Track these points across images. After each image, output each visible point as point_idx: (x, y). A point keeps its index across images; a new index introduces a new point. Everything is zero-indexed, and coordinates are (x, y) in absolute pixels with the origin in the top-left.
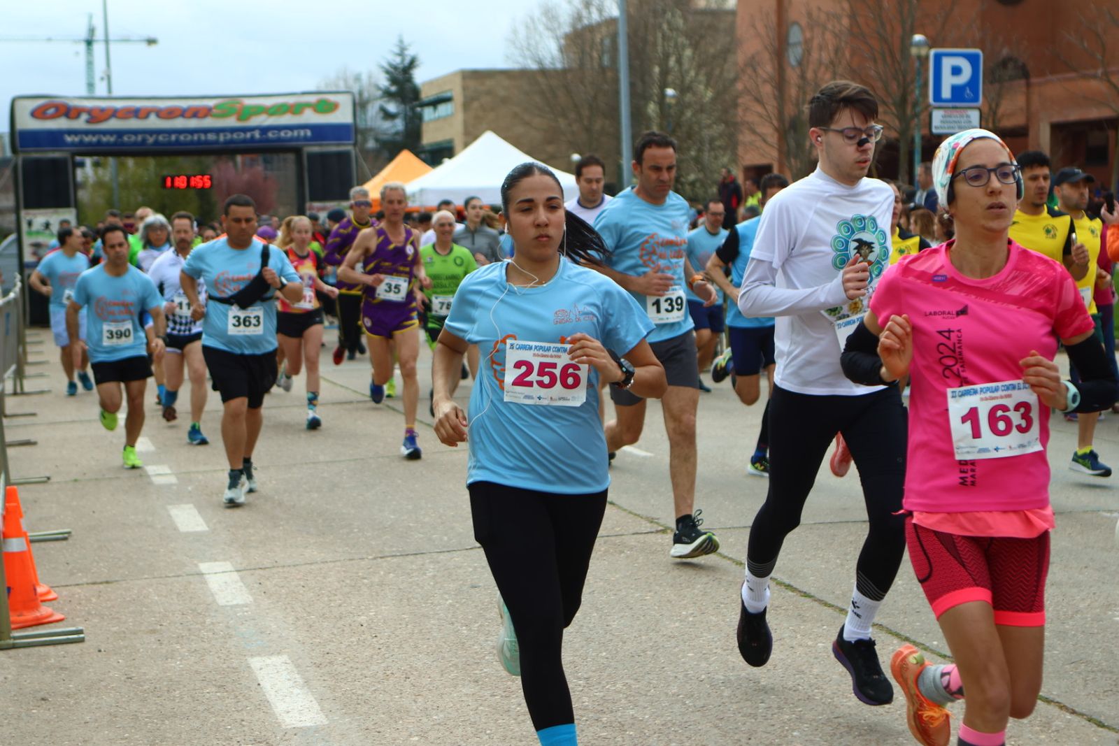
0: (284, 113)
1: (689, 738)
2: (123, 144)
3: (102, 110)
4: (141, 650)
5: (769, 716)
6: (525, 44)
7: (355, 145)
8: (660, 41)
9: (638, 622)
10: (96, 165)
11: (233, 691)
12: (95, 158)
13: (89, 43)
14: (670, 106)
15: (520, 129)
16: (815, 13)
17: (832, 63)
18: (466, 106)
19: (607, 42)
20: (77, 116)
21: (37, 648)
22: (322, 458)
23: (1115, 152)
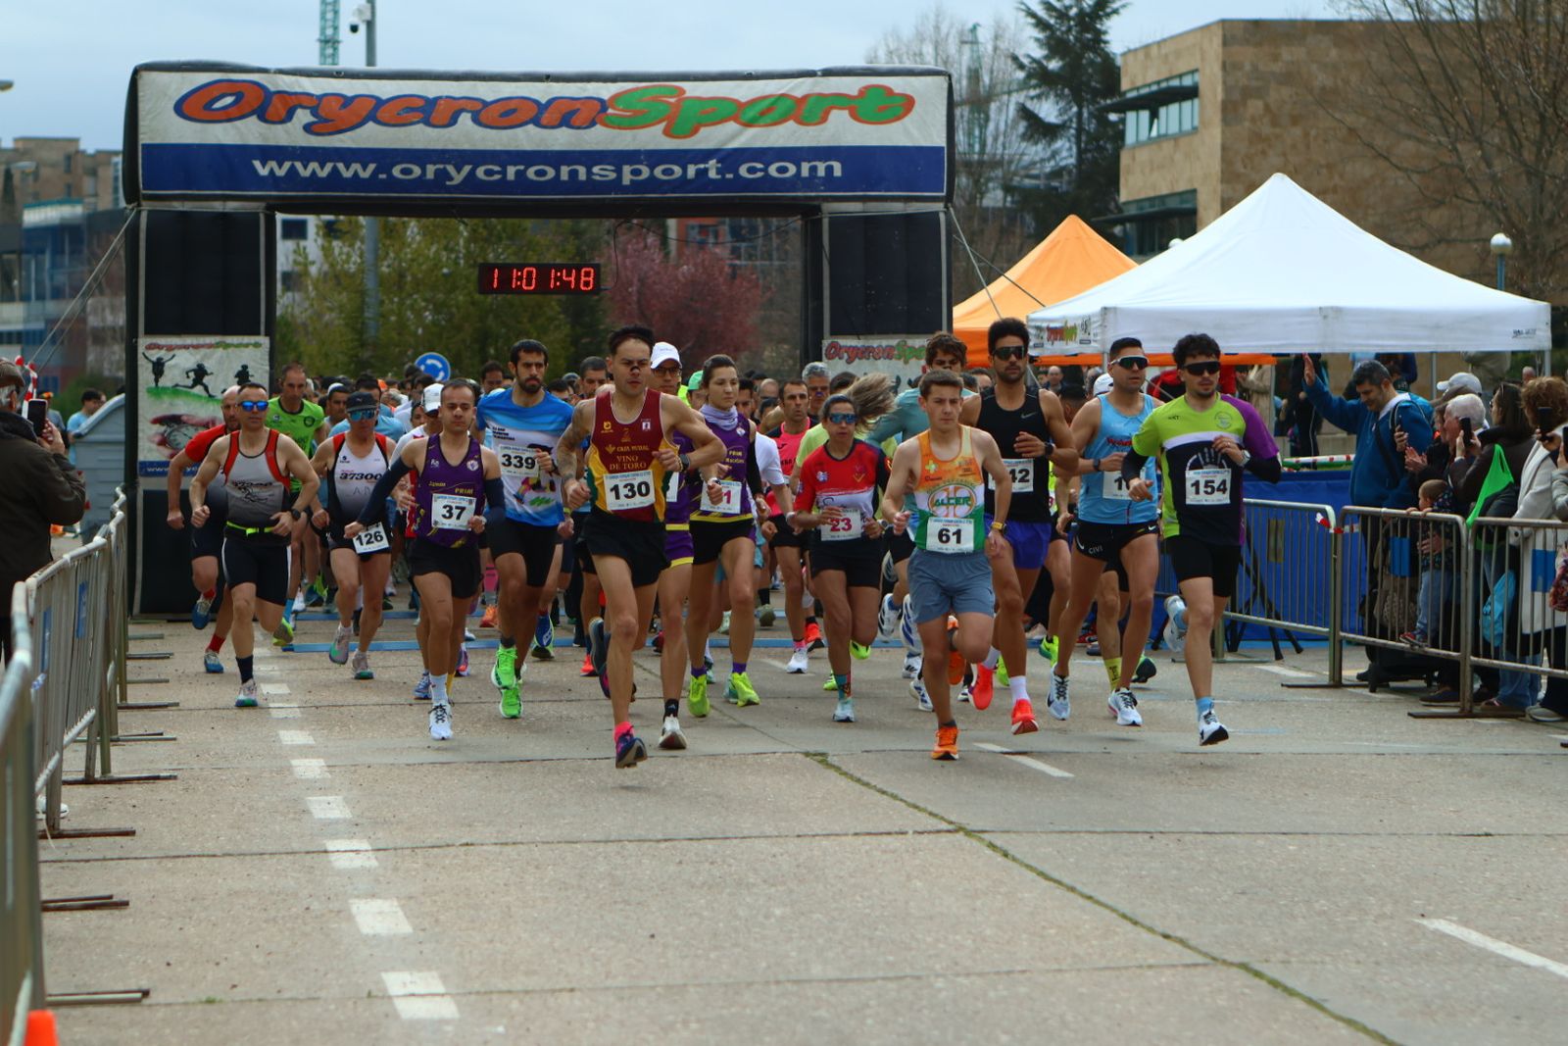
2: (393, 184)
3: (346, 101)
7: (950, 199)
15: (1362, 169)
18: (1230, 110)
20: (289, 117)
22: (817, 970)
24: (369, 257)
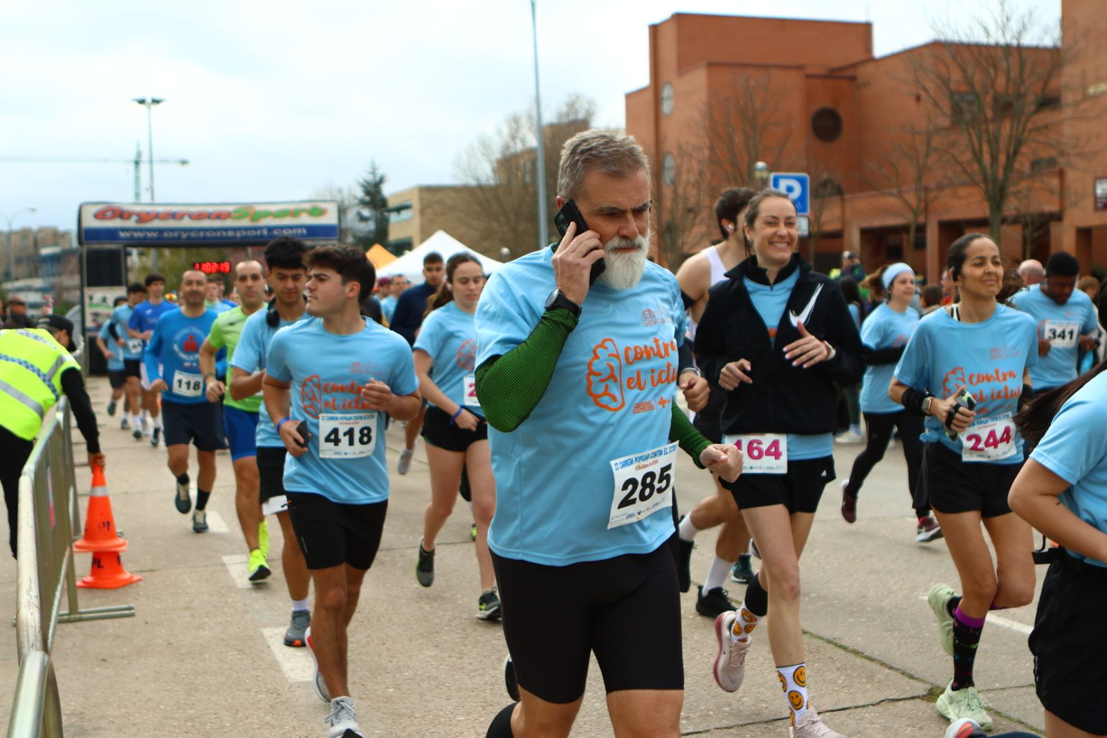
0: (286, 217)
2: (163, 239)
3: (148, 214)
4: (179, 622)
6: (466, 166)
10: (141, 254)
11: (250, 654)
12: (141, 249)
13: (137, 163)
15: (464, 229)
16: (684, 146)
17: (697, 182)
18: (422, 212)
19: (529, 166)
20: (130, 218)
23: (908, 250)
24: (154, 262)
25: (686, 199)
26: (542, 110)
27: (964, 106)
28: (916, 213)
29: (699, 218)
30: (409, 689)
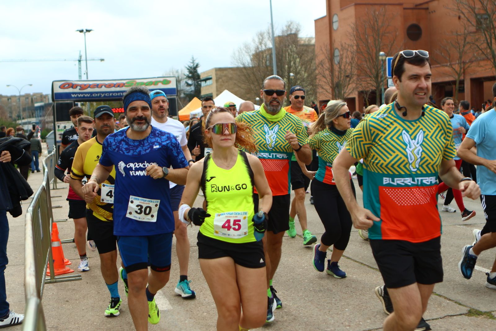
0: (151, 85)
1: (307, 312)
2: (93, 97)
3: (85, 85)
5: (336, 303)
6: (238, 58)
7: (177, 96)
8: (287, 56)
9: (286, 269)
12: (82, 103)
13: (80, 61)
14: (291, 79)
15: (237, 89)
16: (344, 45)
17: (350, 62)
18: (217, 81)
19: (268, 57)
20: (76, 87)
21: (64, 282)
23: (456, 92)
24: (89, 108)
25: (345, 71)
26: (274, 30)
27: (482, 20)
28: (459, 75)
29: (352, 80)
30: (214, 313)
